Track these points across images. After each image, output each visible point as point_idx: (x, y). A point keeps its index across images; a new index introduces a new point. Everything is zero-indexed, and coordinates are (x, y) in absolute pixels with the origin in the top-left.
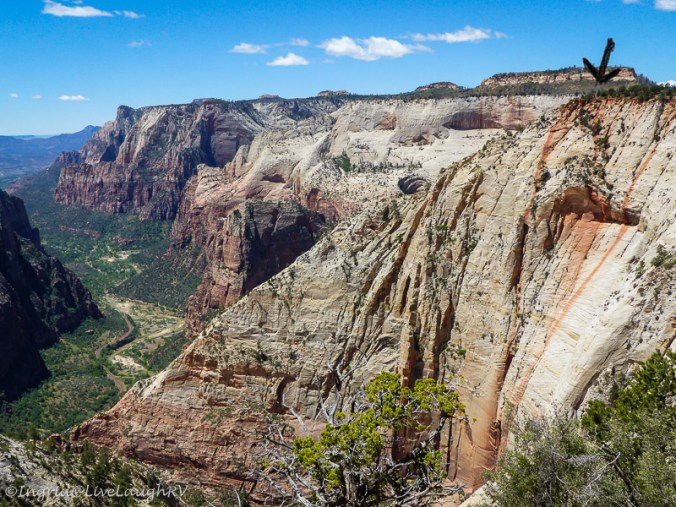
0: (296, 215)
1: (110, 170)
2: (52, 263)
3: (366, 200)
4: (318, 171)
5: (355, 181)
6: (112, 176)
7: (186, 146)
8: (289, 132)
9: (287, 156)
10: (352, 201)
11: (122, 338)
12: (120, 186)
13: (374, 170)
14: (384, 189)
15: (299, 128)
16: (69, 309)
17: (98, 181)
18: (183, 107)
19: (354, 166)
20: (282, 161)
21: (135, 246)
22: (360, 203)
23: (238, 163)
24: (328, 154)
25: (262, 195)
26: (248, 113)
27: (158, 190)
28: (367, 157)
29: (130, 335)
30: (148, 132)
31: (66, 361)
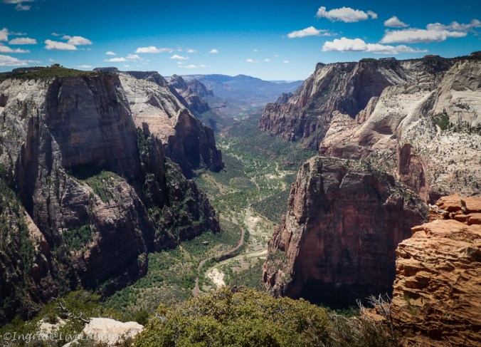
0: (363, 174)
1: (290, 110)
2: (188, 185)
3: (452, 162)
4: (414, 128)
5: (448, 140)
6: (291, 114)
7: (343, 94)
8: (411, 88)
9: (397, 110)
10: (438, 161)
11: (228, 253)
12: (294, 122)
13: (471, 130)
14: (474, 153)
15: (420, 84)
16: (194, 222)
17: (282, 116)
18: (346, 64)
19: (452, 125)
20: (391, 115)
21: (293, 168)
22: (445, 166)
23: (368, 112)
24: (430, 111)
25: (372, 142)
26: (395, 69)
27: (319, 126)
28: (466, 117)
29: (236, 251)
30: (319, 83)
31: (171, 269)
